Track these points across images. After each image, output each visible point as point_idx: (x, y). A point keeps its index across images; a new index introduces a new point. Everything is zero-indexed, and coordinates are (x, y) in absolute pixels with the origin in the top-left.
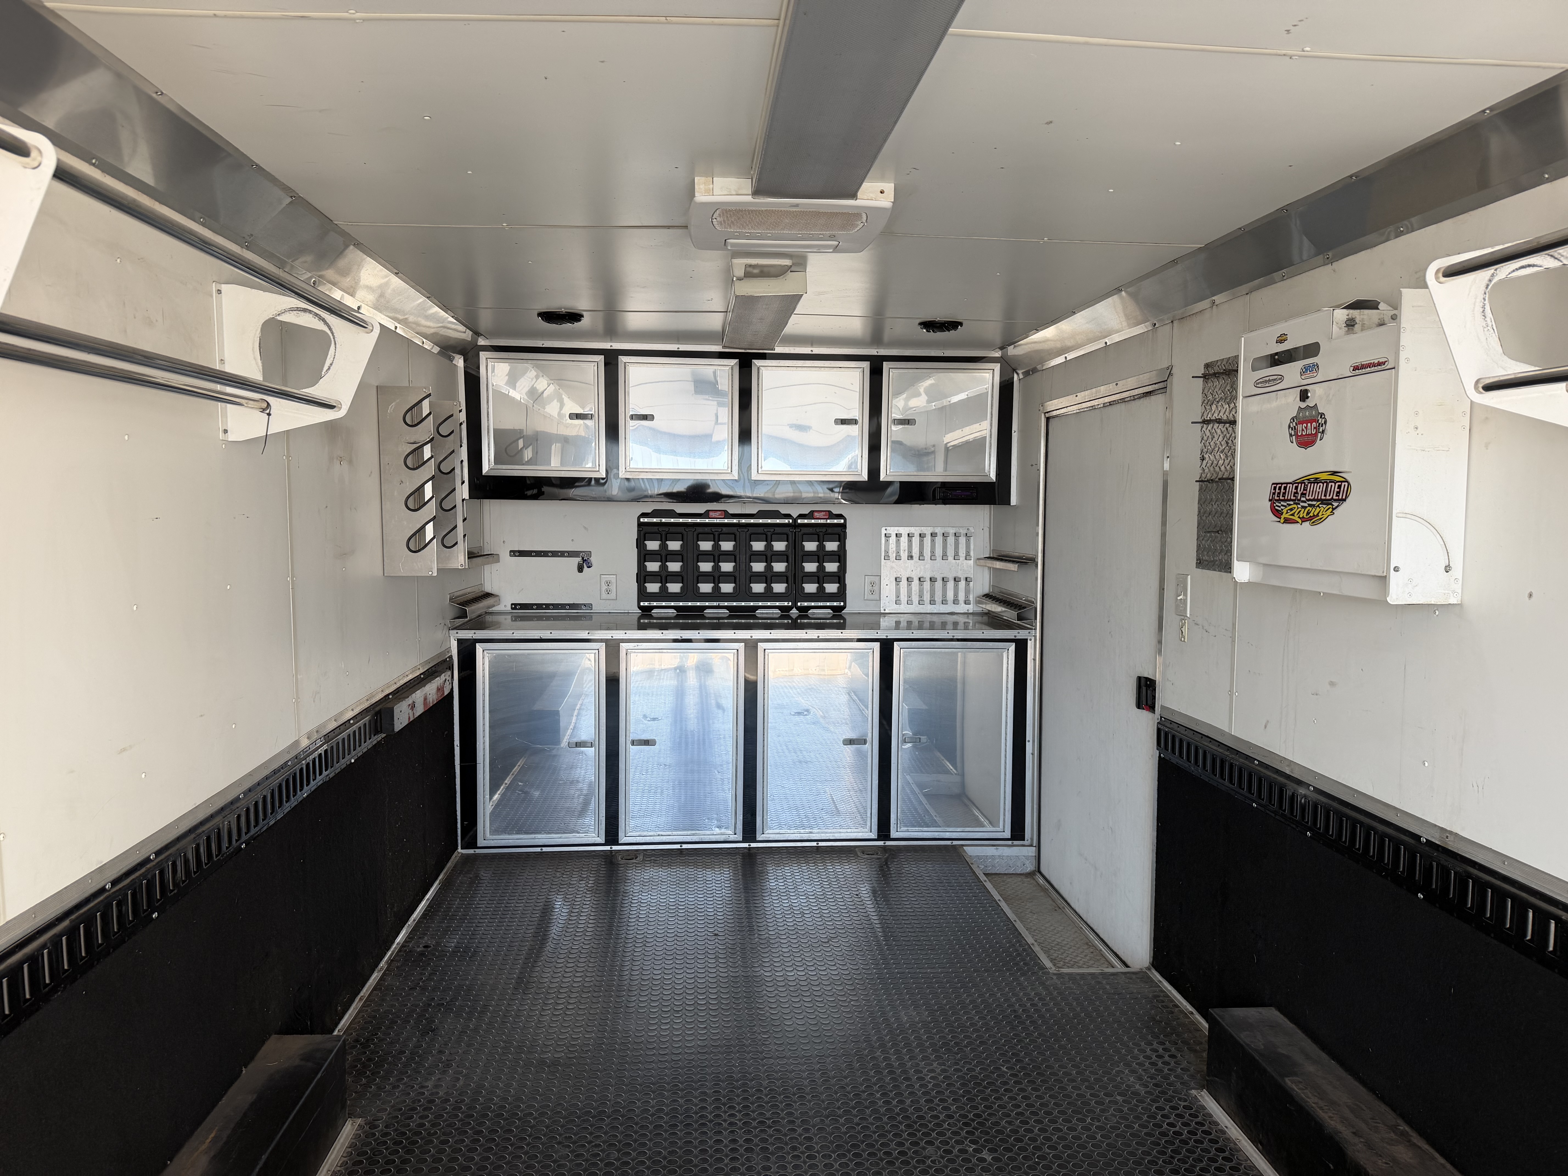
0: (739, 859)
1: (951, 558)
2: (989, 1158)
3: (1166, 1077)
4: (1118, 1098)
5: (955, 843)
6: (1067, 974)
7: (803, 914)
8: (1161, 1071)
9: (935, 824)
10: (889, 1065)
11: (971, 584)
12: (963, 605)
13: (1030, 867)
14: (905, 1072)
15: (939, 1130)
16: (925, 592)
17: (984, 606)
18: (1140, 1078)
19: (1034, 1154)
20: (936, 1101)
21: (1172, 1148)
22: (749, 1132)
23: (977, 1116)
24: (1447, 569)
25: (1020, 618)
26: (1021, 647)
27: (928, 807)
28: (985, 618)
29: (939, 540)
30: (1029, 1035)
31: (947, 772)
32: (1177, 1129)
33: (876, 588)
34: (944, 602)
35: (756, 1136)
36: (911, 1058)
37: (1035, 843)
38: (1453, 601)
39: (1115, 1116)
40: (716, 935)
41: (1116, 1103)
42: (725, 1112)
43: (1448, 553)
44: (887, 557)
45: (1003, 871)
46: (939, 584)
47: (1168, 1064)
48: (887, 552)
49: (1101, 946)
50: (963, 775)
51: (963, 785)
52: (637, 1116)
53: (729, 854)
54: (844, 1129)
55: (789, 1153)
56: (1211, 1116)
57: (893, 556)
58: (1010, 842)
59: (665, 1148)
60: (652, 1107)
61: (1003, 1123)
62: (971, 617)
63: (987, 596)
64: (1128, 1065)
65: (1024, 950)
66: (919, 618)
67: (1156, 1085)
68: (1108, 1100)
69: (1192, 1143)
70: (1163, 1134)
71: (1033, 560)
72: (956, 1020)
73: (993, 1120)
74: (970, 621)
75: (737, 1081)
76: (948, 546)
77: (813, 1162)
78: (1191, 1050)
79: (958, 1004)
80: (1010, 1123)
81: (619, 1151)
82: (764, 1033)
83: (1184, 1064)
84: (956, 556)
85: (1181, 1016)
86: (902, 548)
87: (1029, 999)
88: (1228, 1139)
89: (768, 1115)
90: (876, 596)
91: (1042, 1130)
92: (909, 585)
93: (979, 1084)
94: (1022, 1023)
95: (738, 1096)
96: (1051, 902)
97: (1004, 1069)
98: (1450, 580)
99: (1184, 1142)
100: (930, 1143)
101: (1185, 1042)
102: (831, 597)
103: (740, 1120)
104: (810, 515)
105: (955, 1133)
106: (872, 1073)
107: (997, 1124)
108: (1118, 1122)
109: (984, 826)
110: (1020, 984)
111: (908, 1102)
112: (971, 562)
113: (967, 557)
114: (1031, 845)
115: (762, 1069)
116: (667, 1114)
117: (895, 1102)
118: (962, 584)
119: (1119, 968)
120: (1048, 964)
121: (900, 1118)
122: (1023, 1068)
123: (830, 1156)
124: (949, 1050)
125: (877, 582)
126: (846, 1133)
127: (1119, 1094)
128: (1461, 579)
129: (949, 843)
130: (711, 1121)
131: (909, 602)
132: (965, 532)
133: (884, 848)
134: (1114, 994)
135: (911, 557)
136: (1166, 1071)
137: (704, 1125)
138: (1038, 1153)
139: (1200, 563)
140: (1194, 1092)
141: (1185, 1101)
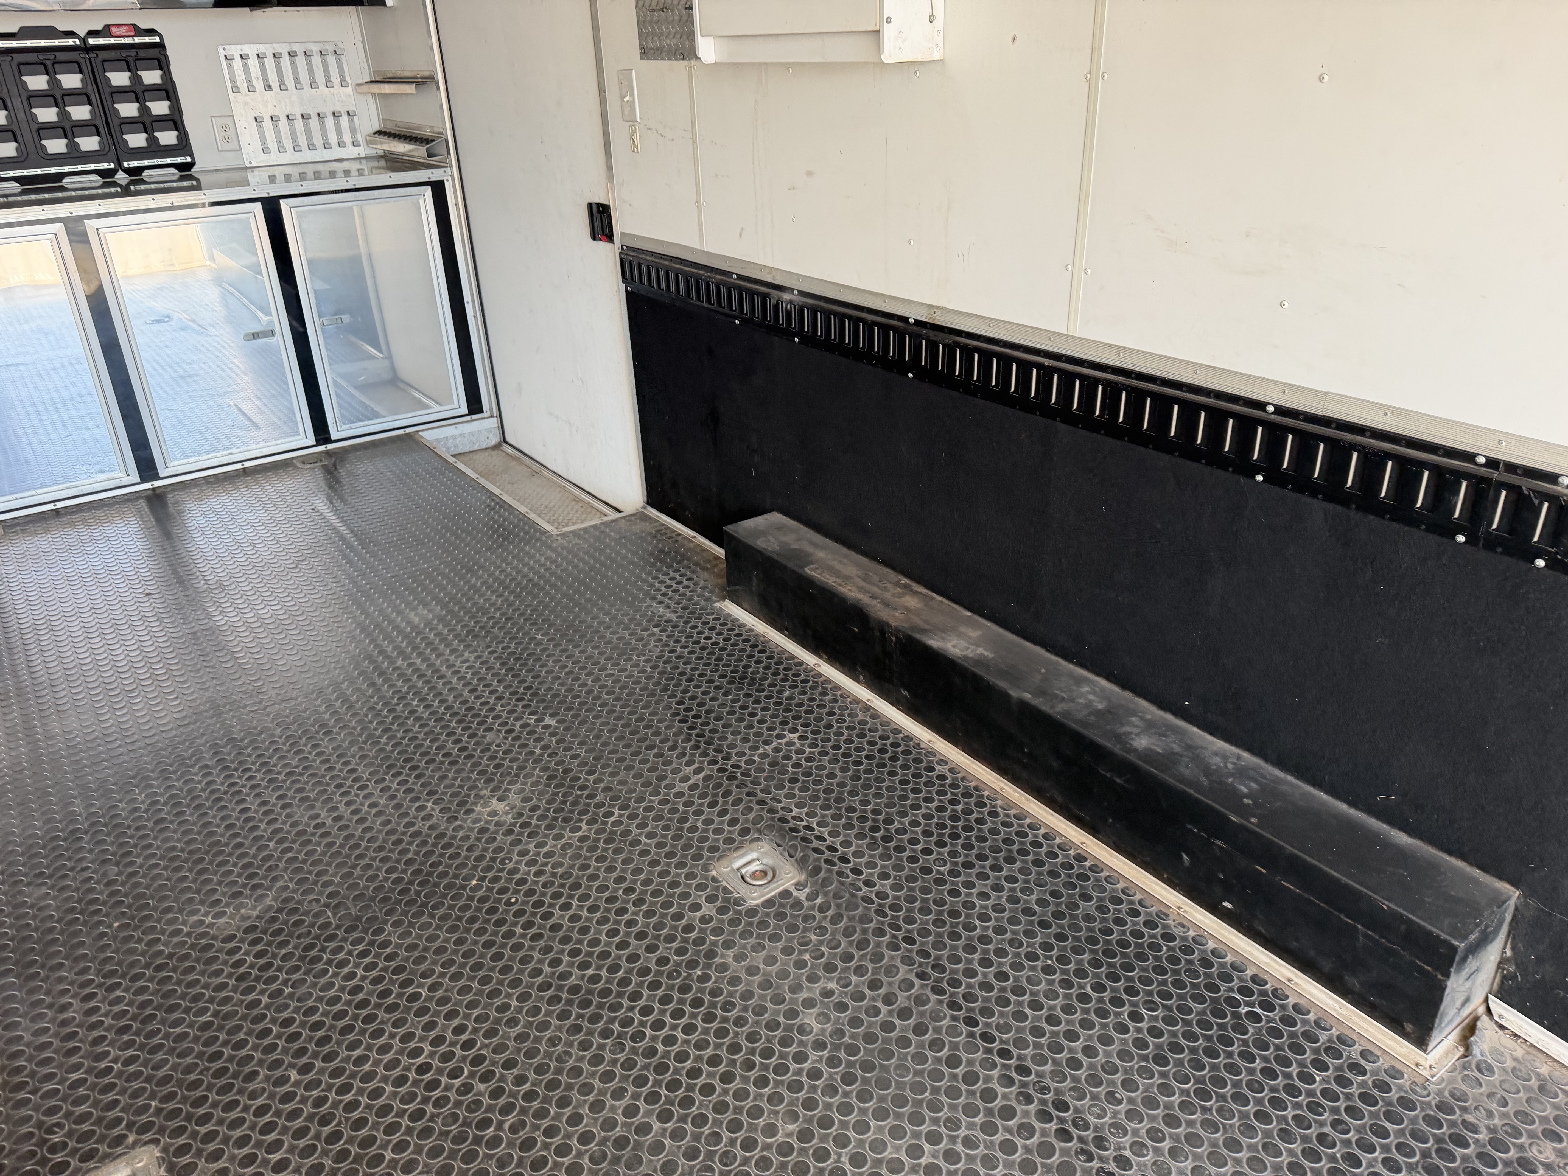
0: (142, 503)
1: (322, 87)
2: (553, 722)
3: (690, 599)
4: (655, 629)
5: (408, 430)
6: (571, 532)
7: (254, 546)
8: (684, 595)
9: (377, 415)
10: (417, 670)
11: (356, 119)
12: (351, 147)
13: (494, 439)
14: (437, 671)
15: (493, 714)
16: (299, 135)
17: (379, 146)
18: (668, 607)
19: (595, 704)
20: (481, 688)
21: (714, 657)
22: (279, 788)
23: (528, 688)
24: (932, 19)
25: (430, 155)
26: (438, 189)
27: (363, 399)
28: (383, 163)
29: (301, 60)
30: (552, 599)
31: (372, 357)
32: (714, 640)
33: (231, 133)
34: (326, 146)
35: (288, 789)
36: (438, 656)
37: (495, 413)
38: (937, 56)
39: (656, 646)
40: (148, 594)
41: (653, 634)
42: (240, 777)
44: (236, 89)
45: (467, 449)
46: (314, 122)
47: (688, 587)
48: (233, 81)
49: (588, 499)
50: (390, 357)
51: (393, 368)
52: (126, 819)
53: (129, 500)
54: (389, 748)
55: (334, 793)
56: (737, 620)
57: (243, 86)
58: (468, 418)
59: (179, 841)
60: (143, 802)
61: (556, 686)
62: (364, 161)
63: (379, 133)
64: (654, 598)
65: (520, 520)
66: (300, 169)
67: (683, 608)
68: (646, 634)
69: (729, 648)
70: (703, 648)
71: (432, 78)
72: (474, 605)
73: (545, 686)
74: (364, 165)
75: (242, 740)
76: (315, 68)
77: (366, 792)
78: (704, 569)
79: (469, 590)
80: (562, 684)
81: (117, 864)
82: (256, 681)
83: (702, 583)
84: (328, 83)
85: (686, 542)
86: (253, 75)
87: (541, 565)
88: (757, 635)
89: (294, 763)
90: (233, 145)
91: (595, 681)
92: (276, 126)
93: (519, 659)
94: (541, 589)
95: (249, 756)
96: (526, 469)
97: (539, 637)
98: (933, 31)
99: (723, 649)
100: (490, 729)
101: (697, 564)
102: (169, 151)
103: (262, 780)
104: (106, 31)
105: (511, 712)
106: (400, 683)
107: (550, 689)
108: (662, 651)
109: (429, 407)
110: (527, 554)
111: (451, 698)
112: (349, 90)
113: (343, 83)
114: (492, 416)
115: (269, 719)
116: (165, 804)
117: (436, 704)
118: (344, 121)
119: (614, 515)
120: (548, 527)
121: (447, 717)
122: (557, 631)
123: (385, 779)
124: (476, 636)
125: (231, 125)
126: (392, 752)
127: (655, 626)
128: (942, 30)
129: (401, 432)
130: (226, 793)
131: (281, 149)
132: (333, 48)
133: (327, 453)
134: (621, 538)
135: (268, 87)
136: (688, 594)
137: (219, 799)
138: (599, 702)
139: (645, 53)
140: (717, 605)
141: (712, 614)
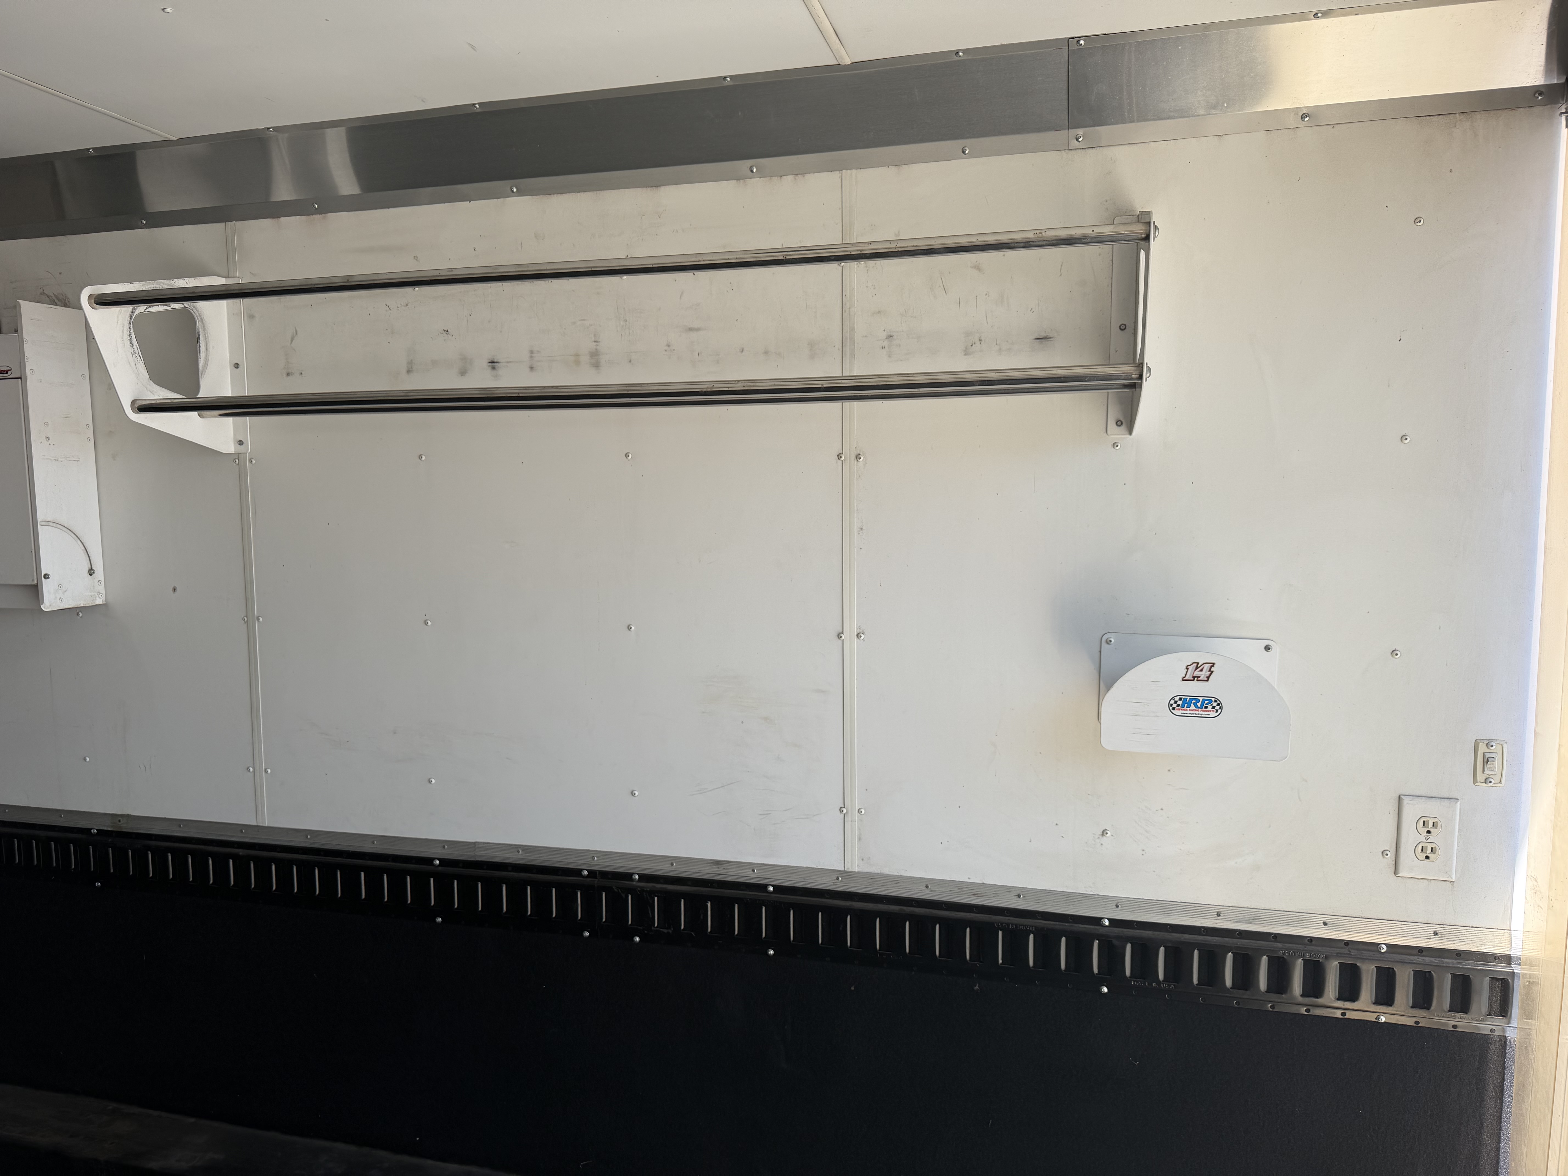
24: (91, 572)
38: (99, 601)
43: (89, 557)
98: (94, 582)
128: (103, 580)
